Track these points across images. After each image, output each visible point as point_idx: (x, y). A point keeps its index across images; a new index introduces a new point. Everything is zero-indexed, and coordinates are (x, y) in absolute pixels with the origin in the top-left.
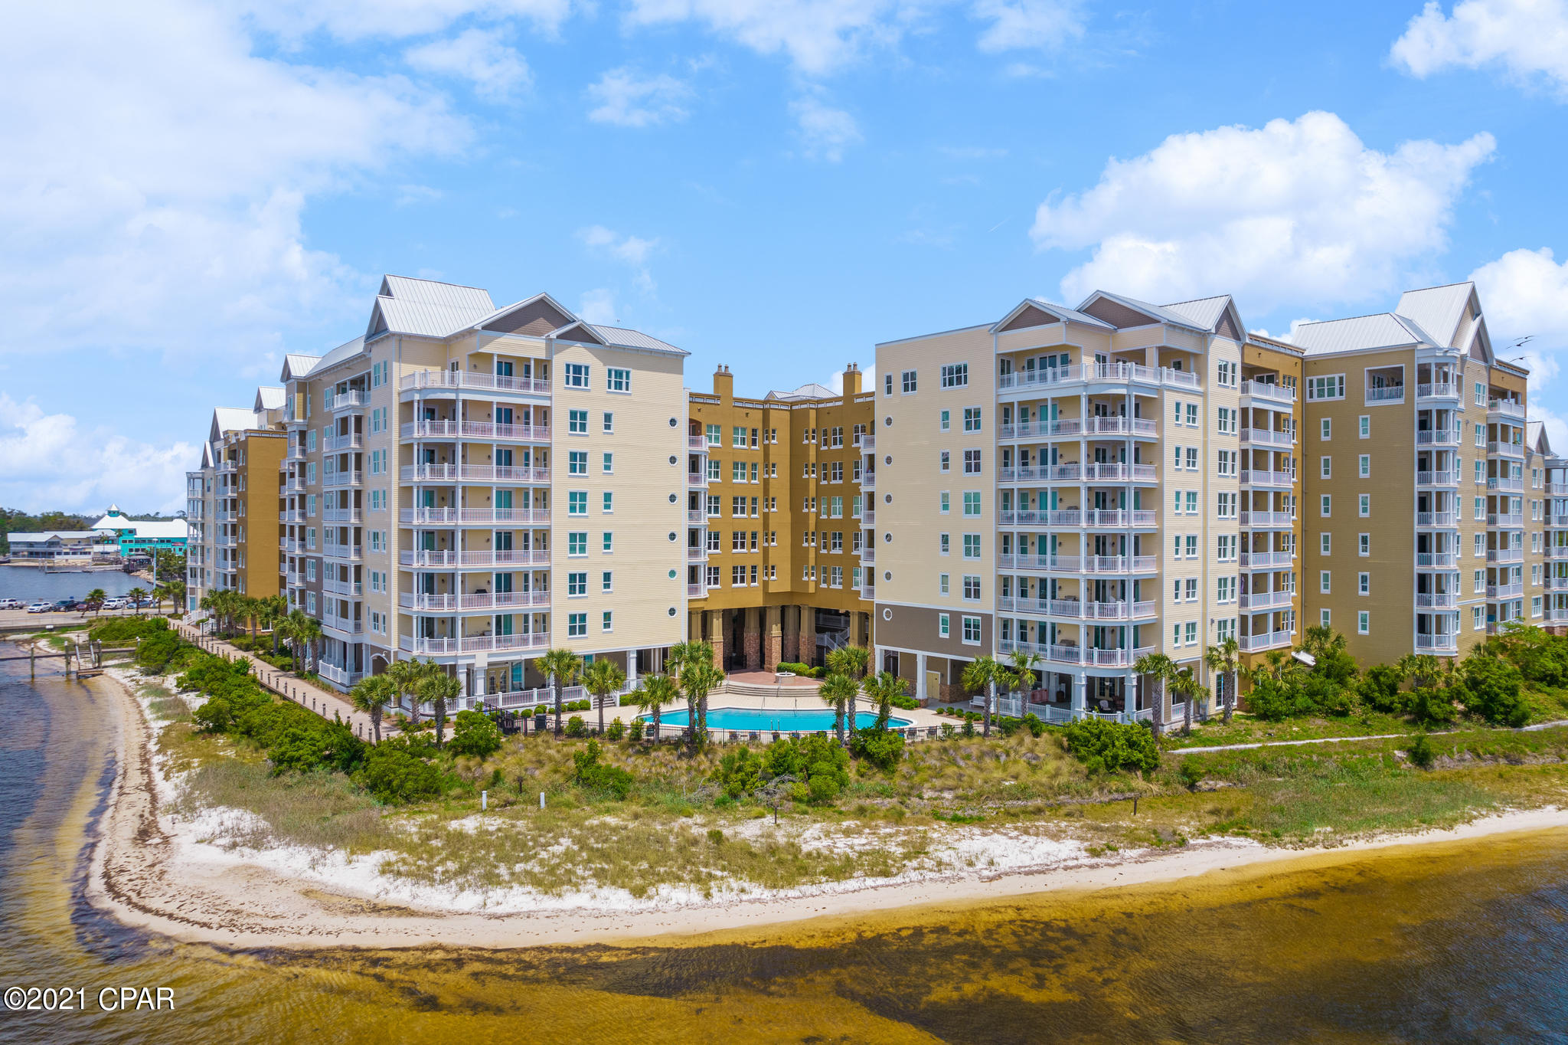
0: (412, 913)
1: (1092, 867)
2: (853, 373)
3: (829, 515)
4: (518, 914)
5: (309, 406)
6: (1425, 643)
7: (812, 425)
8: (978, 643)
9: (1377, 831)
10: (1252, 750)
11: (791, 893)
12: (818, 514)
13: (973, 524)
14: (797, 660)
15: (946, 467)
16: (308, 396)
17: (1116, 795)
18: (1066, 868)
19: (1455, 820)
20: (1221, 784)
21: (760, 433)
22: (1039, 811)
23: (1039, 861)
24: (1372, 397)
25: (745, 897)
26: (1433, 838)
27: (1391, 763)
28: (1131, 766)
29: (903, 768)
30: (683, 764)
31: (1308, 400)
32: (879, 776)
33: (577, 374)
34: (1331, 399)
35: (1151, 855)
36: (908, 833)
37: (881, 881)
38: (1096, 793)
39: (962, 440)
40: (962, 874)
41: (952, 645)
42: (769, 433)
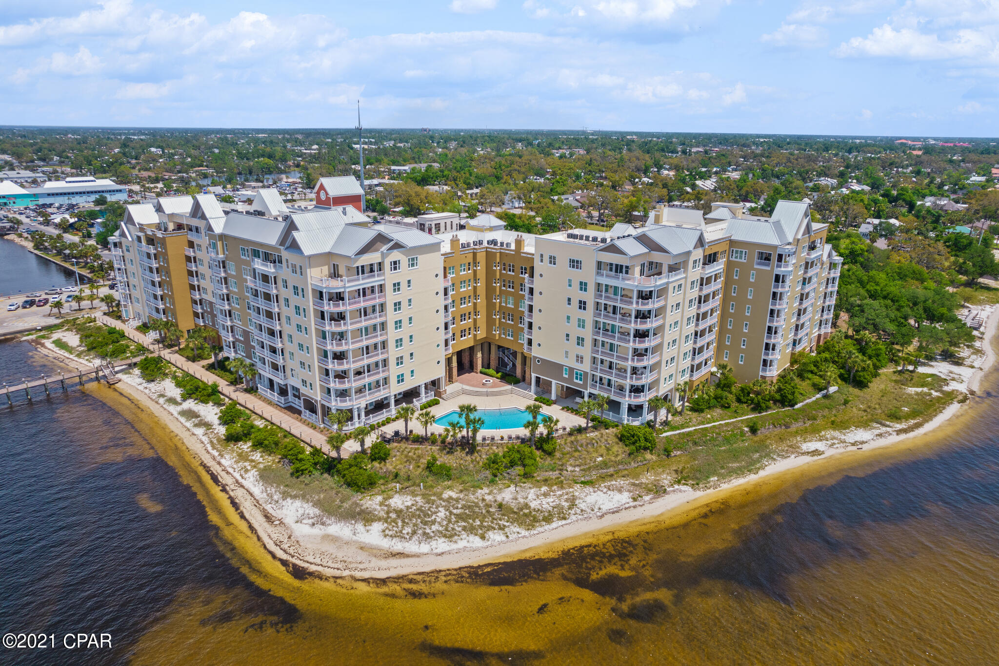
0: (408, 556)
1: (635, 507)
2: (520, 241)
3: (506, 304)
4: (445, 552)
5: (225, 248)
6: (764, 370)
7: (498, 260)
8: (581, 383)
9: (732, 478)
10: (690, 432)
11: (535, 532)
12: (500, 303)
13: (581, 333)
14: (489, 367)
15: (569, 304)
16: (225, 243)
17: (640, 463)
18: (626, 509)
19: (759, 469)
20: (679, 453)
21: (472, 264)
22: (612, 475)
23: (616, 506)
24: (759, 264)
25: (520, 536)
26: (750, 479)
27: (743, 433)
28: (646, 449)
29: (558, 454)
30: (469, 458)
31: (731, 259)
32: (549, 459)
33: (395, 265)
34: (740, 260)
35: (654, 498)
36: (567, 494)
37: (564, 522)
38: (633, 463)
39: (578, 295)
40: (591, 515)
41: (570, 380)
42: (475, 263)
